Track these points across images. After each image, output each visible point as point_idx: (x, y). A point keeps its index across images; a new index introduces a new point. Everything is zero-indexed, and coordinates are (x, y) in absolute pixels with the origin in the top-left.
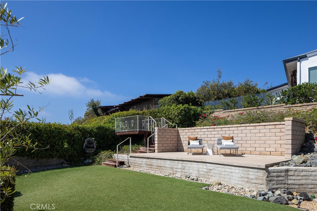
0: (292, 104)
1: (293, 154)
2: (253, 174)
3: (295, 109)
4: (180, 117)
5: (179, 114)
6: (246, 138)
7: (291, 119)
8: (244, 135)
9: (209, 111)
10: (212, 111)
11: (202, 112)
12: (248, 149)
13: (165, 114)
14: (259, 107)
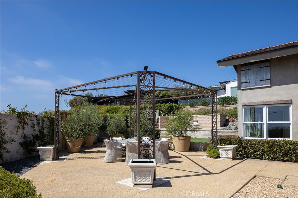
0: (223, 105)
1: (220, 127)
2: (207, 133)
3: (224, 108)
4: (168, 110)
5: (168, 108)
6: (203, 121)
7: (220, 114)
8: (202, 120)
9: (182, 107)
10: (184, 107)
11: (179, 108)
12: (203, 126)
13: (159, 108)
14: (208, 106)
